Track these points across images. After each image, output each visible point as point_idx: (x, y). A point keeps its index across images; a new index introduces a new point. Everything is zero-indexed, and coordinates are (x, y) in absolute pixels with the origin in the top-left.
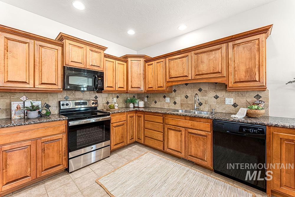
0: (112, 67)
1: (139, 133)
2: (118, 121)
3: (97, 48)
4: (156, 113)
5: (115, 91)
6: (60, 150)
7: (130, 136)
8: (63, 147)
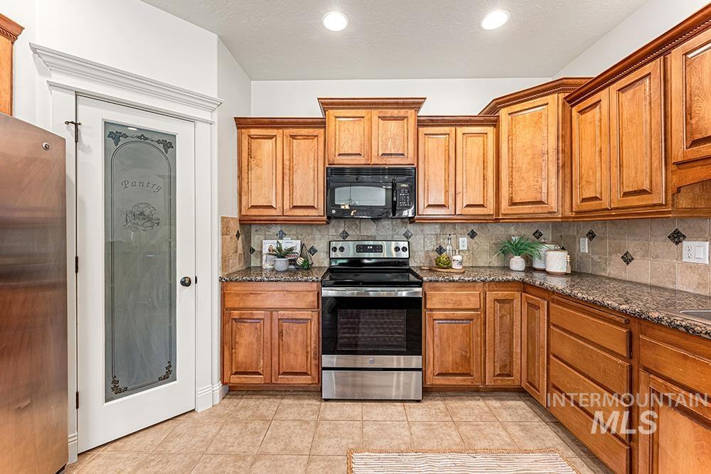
0: (442, 149)
1: (530, 364)
2: (448, 307)
3: (395, 108)
4: (594, 303)
5: (454, 217)
6: (307, 343)
7: (497, 365)
8: (313, 339)
